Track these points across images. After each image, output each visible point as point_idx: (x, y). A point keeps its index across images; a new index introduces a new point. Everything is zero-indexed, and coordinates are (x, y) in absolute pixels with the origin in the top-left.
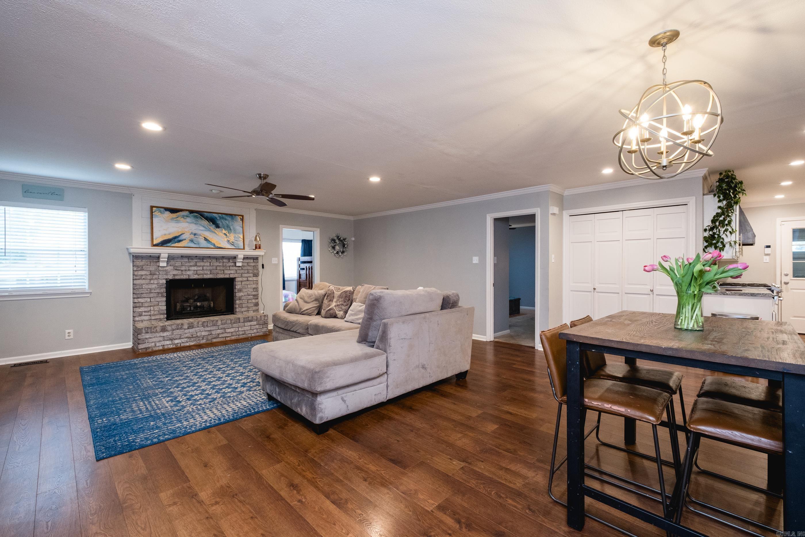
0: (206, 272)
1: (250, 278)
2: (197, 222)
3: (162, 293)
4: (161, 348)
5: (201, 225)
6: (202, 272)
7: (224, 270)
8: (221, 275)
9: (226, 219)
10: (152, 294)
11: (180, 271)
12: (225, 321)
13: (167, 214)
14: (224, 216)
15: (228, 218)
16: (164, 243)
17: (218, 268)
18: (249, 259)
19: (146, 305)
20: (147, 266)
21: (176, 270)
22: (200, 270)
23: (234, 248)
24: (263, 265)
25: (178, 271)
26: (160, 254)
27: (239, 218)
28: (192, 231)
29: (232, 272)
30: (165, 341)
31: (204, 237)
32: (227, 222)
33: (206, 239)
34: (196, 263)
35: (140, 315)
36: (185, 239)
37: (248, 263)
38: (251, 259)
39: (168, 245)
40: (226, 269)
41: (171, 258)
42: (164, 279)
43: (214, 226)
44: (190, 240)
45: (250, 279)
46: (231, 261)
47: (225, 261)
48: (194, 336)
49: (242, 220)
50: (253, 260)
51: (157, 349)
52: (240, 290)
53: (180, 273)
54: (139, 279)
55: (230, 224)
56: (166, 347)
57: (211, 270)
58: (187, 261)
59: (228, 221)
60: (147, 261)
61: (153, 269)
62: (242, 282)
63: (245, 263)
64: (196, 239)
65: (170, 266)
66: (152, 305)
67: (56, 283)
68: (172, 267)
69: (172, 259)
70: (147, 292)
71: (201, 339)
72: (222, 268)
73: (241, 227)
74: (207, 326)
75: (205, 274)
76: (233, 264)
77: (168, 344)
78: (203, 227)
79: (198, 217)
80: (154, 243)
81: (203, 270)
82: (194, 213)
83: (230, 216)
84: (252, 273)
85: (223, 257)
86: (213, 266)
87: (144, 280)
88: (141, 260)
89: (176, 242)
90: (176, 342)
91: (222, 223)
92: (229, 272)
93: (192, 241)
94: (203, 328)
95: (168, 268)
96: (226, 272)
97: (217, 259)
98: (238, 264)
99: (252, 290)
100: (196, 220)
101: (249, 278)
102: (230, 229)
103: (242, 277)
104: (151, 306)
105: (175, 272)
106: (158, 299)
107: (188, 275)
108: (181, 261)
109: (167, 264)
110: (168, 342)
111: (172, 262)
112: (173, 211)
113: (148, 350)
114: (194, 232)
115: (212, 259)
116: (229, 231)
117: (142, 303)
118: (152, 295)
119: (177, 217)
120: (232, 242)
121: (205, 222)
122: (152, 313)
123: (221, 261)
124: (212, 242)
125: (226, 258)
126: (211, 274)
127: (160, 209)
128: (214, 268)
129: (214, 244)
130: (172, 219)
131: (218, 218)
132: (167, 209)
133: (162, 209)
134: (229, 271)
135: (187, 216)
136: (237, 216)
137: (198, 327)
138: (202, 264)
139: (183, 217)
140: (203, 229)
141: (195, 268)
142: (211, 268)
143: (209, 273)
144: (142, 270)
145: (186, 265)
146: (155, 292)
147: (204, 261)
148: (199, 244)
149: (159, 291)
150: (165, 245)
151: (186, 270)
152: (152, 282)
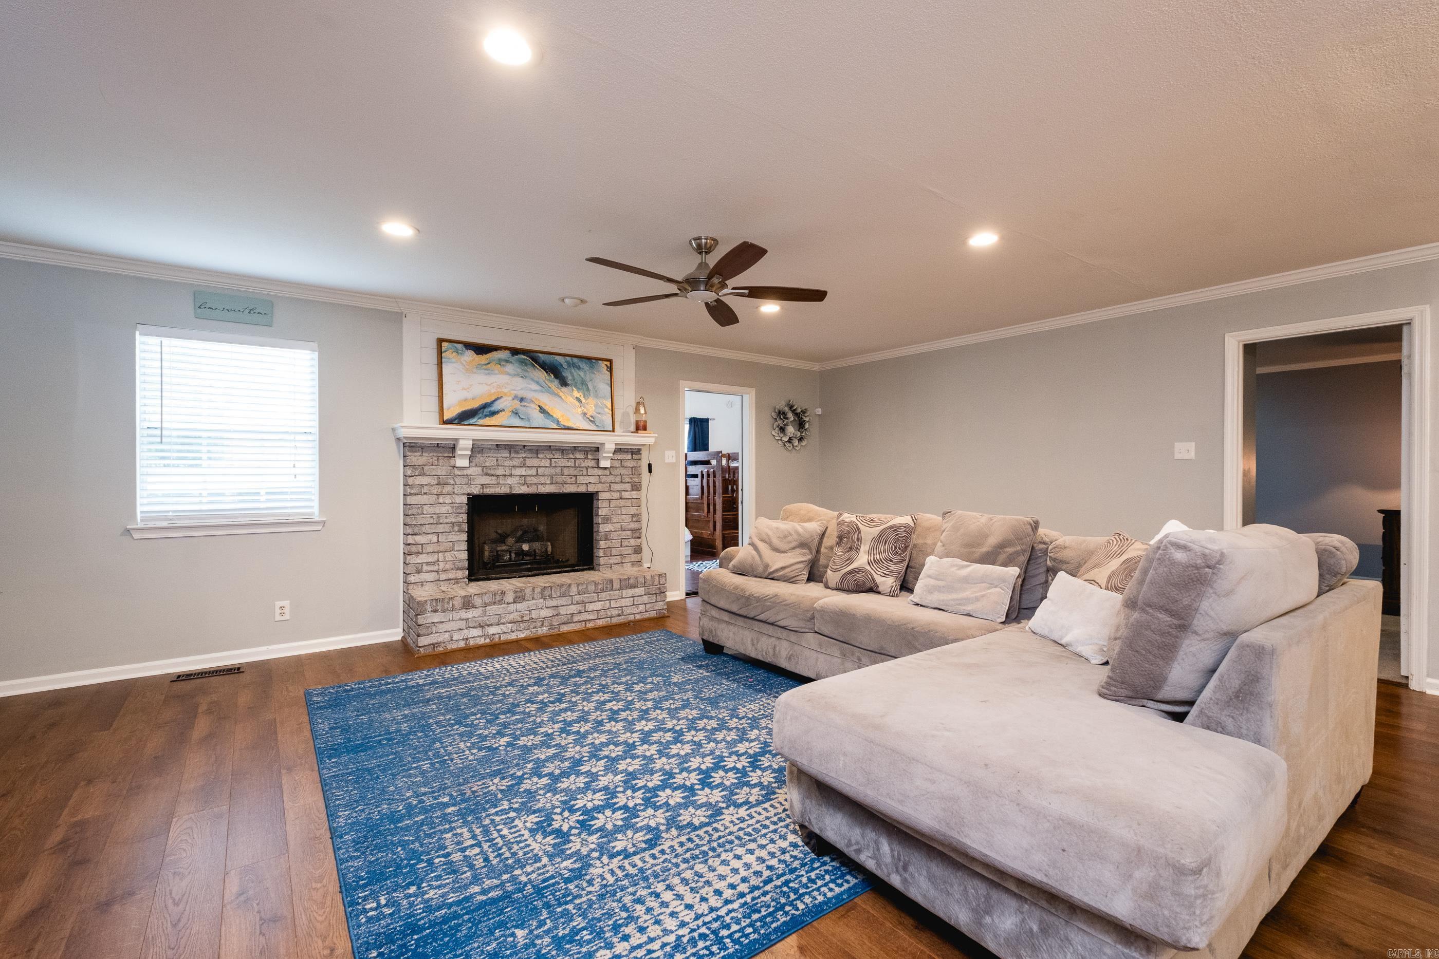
0: (542, 480)
1: (627, 493)
2: (527, 374)
3: (459, 524)
4: (462, 644)
5: (533, 380)
6: (534, 480)
7: (576, 476)
8: (570, 486)
9: (579, 368)
10: (440, 526)
11: (494, 478)
12: (585, 587)
13: (470, 355)
14: (575, 360)
15: (583, 365)
16: (464, 417)
17: (566, 472)
18: (624, 452)
19: (430, 549)
20: (432, 465)
21: (487, 474)
22: (533, 476)
23: (595, 428)
24: (650, 466)
25: (490, 478)
26: (457, 440)
27: (603, 365)
28: (516, 392)
29: (592, 479)
30: (471, 629)
31: (539, 406)
32: (582, 374)
33: (542, 410)
34: (524, 460)
35: (419, 572)
36: (503, 410)
37: (621, 460)
38: (627, 452)
39: (472, 421)
40: (581, 473)
41: (478, 449)
42: (464, 494)
43: (556, 382)
44: (512, 412)
45: (625, 495)
46: (590, 457)
47: (578, 456)
48: (525, 618)
49: (610, 369)
50: (632, 455)
51: (453, 646)
52: (607, 520)
53: (495, 483)
54: (416, 494)
55: (588, 379)
56: (472, 642)
57: (551, 476)
58: (507, 455)
59: (584, 373)
60: (431, 454)
61: (444, 473)
62: (609, 502)
63: (616, 461)
64: (524, 409)
65: (476, 466)
66: (442, 549)
67: (258, 501)
68: (480, 469)
69: (479, 452)
70: (432, 521)
71: (539, 624)
72: (572, 472)
73: (608, 385)
74: (551, 597)
75: (542, 484)
76: (592, 463)
77: (476, 636)
78: (538, 383)
79: (528, 362)
80: (445, 418)
82: (520, 353)
83: (587, 361)
84: (628, 482)
85: (575, 449)
86: (556, 466)
87: (425, 497)
88: (419, 454)
89: (486, 416)
90: (492, 630)
91: (573, 376)
92: (587, 480)
93: (516, 413)
94: (542, 601)
95: (472, 471)
96: (581, 479)
97: (562, 452)
98: (603, 464)
99: (628, 518)
100: (522, 368)
101: (623, 493)
102: (588, 389)
103: (610, 491)
104: (438, 552)
105: (485, 480)
106: (453, 537)
107: (508, 486)
108: (497, 455)
109: (470, 462)
110: (476, 632)
111: (479, 459)
112: (481, 349)
113: (436, 649)
114: (521, 394)
115: (554, 452)
116: (586, 393)
117: (422, 544)
118: (440, 528)
119: (488, 364)
120: (592, 417)
121: (540, 374)
122: (441, 567)
123: (571, 456)
124: (555, 416)
125: (580, 451)
126: (552, 483)
127: (455, 345)
128: (558, 470)
129: (558, 421)
130: (480, 366)
131: (565, 366)
132: (468, 346)
133: (459, 346)
134: (586, 478)
135: (507, 361)
136: (600, 362)
137: (533, 599)
138: (535, 462)
139: (500, 362)
140: (537, 387)
141: (522, 471)
142: (552, 471)
143: (548, 482)
144: (422, 474)
145: (506, 463)
146: (447, 521)
147: (540, 456)
148: (529, 420)
149: (454, 520)
150: (466, 423)
151: (505, 475)
152: (440, 501)
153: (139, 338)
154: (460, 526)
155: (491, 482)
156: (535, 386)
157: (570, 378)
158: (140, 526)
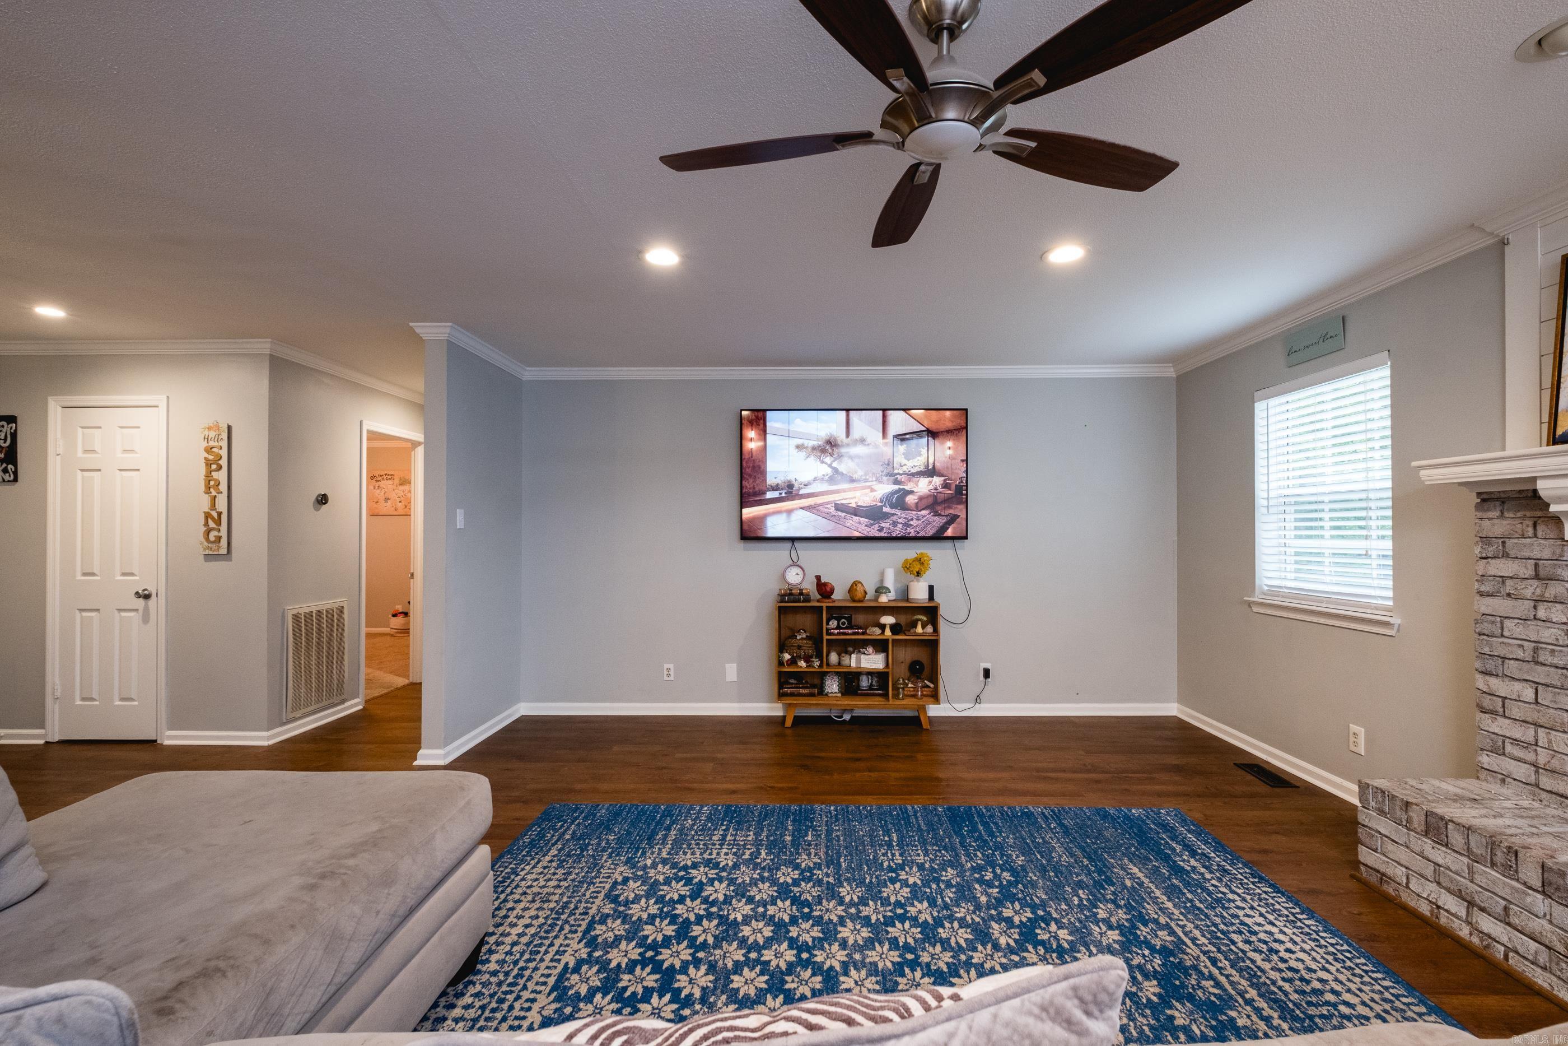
4: (1424, 909)
10: (1540, 668)
19: (1517, 712)
20: (1519, 536)
26: (1534, 479)
30: (1443, 891)
35: (1499, 751)
51: (1406, 897)
54: (1490, 595)
56: (1443, 920)
60: (1519, 514)
61: (1547, 554)
66: (1543, 721)
70: (1520, 654)
77: (1454, 914)
80: (1560, 432)
87: (1509, 602)
88: (1497, 513)
104: (1537, 725)
110: (1453, 904)
113: (1385, 887)
117: (1503, 698)
118: (1540, 674)
144: (1502, 555)
152: (1541, 613)
158: (1256, 599)
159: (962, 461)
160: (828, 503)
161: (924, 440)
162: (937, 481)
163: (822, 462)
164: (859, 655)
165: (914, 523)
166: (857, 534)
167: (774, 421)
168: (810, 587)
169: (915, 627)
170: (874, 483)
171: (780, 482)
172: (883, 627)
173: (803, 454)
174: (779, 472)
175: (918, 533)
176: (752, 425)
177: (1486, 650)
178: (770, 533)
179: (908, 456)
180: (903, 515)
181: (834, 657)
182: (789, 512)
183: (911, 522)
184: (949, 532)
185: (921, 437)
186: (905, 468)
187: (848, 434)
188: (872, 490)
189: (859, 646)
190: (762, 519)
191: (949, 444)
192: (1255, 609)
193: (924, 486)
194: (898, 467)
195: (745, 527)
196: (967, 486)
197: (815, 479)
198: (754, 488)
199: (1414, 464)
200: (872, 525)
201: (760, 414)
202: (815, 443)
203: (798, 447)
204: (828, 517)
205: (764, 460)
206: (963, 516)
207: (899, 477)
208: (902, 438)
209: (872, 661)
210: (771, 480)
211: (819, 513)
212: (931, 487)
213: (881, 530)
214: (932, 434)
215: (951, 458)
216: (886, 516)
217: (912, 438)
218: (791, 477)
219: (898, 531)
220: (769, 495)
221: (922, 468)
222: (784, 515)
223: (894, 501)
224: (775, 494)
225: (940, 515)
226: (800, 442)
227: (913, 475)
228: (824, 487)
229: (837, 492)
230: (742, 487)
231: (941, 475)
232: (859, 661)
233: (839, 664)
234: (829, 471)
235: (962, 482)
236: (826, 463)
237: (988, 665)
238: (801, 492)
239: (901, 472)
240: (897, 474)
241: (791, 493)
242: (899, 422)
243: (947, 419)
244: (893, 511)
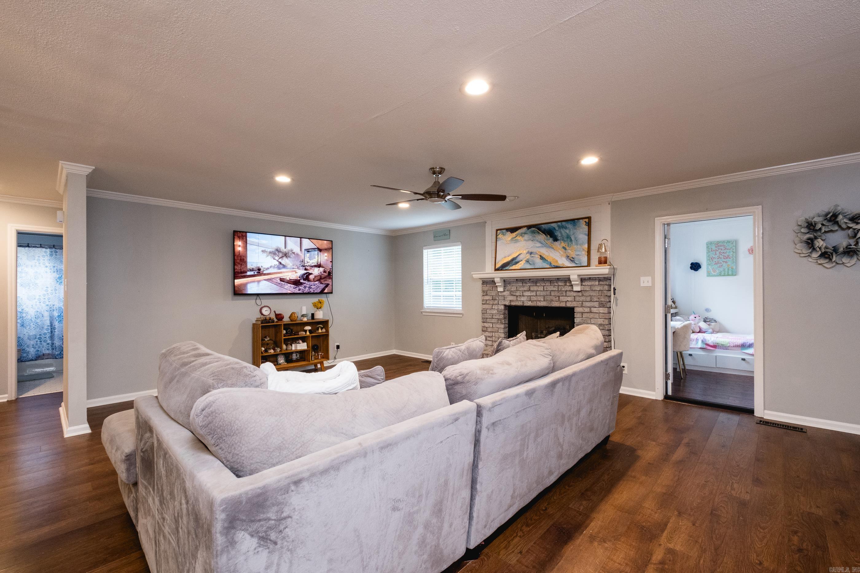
0: (539, 298)
1: (595, 309)
2: (535, 238)
5: (537, 241)
6: (535, 299)
7: (559, 297)
8: (556, 302)
9: (566, 228)
10: (493, 319)
11: (515, 297)
13: (509, 234)
14: (564, 223)
15: (569, 226)
16: (503, 267)
17: (553, 294)
18: (593, 280)
19: (489, 330)
21: (512, 295)
22: (534, 296)
23: (574, 265)
24: (615, 289)
25: (513, 297)
26: (494, 278)
27: (582, 223)
28: (529, 250)
29: (569, 299)
31: (540, 256)
32: (567, 231)
33: (542, 258)
34: (530, 287)
36: (522, 261)
37: (589, 286)
38: (596, 280)
39: (507, 268)
40: (562, 295)
41: (506, 282)
42: (502, 305)
43: (551, 240)
45: (594, 310)
46: (568, 284)
47: (560, 284)
49: (589, 224)
50: (599, 282)
53: (516, 299)
54: (484, 304)
55: (572, 233)
57: (544, 296)
58: (522, 285)
59: (570, 230)
60: (490, 286)
61: (494, 294)
62: (582, 314)
63: (586, 286)
64: (532, 258)
65: (507, 291)
66: (494, 331)
68: (509, 292)
69: (507, 284)
70: (490, 317)
72: (556, 294)
73: (585, 234)
75: (539, 301)
76: (569, 288)
78: (540, 242)
79: (535, 231)
80: (496, 268)
81: (536, 295)
82: (532, 227)
83: (571, 222)
84: (596, 301)
85: (558, 279)
86: (547, 291)
87: (488, 306)
88: (487, 285)
89: (513, 265)
91: (561, 234)
92: (566, 299)
93: (527, 261)
95: (506, 293)
96: (562, 299)
97: (550, 282)
98: (575, 288)
100: (533, 235)
101: (592, 309)
102: (571, 240)
103: (582, 307)
104: (493, 332)
105: (511, 298)
106: (498, 326)
107: (522, 301)
108: (516, 285)
109: (504, 289)
111: (509, 287)
112: (513, 230)
114: (531, 250)
115: (545, 282)
116: (570, 243)
117: (487, 327)
118: (493, 321)
119: (516, 237)
120: (572, 258)
121: (542, 237)
122: (494, 339)
123: (556, 284)
124: (548, 260)
125: (562, 280)
126: (544, 300)
127: (503, 231)
128: (548, 293)
129: (551, 263)
130: (513, 239)
131: (557, 229)
132: (508, 230)
133: (504, 231)
134: (565, 297)
135: (525, 233)
136: (581, 220)
138: (535, 288)
139: (522, 235)
140: (540, 245)
141: (528, 294)
142: (544, 293)
143: (542, 300)
144: (487, 295)
145: (520, 289)
146: (496, 317)
147: (538, 285)
148: (534, 264)
149: (499, 317)
150: (504, 269)
151: (520, 296)
152: (493, 308)
153: (425, 252)
154: (501, 320)
155: (514, 299)
156: (538, 245)
157: (560, 235)
158: (423, 311)
159: (331, 262)
160: (277, 278)
161: (316, 252)
162: (321, 269)
163: (274, 259)
164: (296, 344)
165: (313, 287)
166: (289, 292)
167: (251, 238)
168: (273, 316)
169: (318, 330)
170: (297, 269)
171: (254, 267)
172: (306, 331)
173: (265, 254)
174: (253, 262)
175: (314, 291)
176: (240, 239)
177: (484, 317)
178: (249, 292)
179: (310, 258)
180: (309, 284)
181: (284, 347)
182: (259, 281)
183: (311, 287)
184: (326, 291)
185: (315, 251)
186: (309, 264)
187: (285, 248)
188: (296, 273)
189: (295, 340)
190: (245, 285)
191: (326, 254)
192: (424, 314)
193: (316, 272)
194: (306, 263)
195: (236, 289)
196: (332, 272)
197: (271, 267)
198: (241, 270)
199: (472, 273)
200: (296, 288)
201: (244, 234)
202: (271, 250)
203: (263, 251)
204: (277, 284)
205: (246, 256)
206: (331, 284)
207: (307, 267)
208: (308, 251)
209: (302, 346)
210: (249, 266)
211: (273, 282)
212: (319, 272)
213: (299, 290)
214: (320, 250)
215: (327, 260)
216: (302, 284)
217: (312, 251)
218: (259, 265)
219: (306, 290)
220: (249, 273)
221: (316, 264)
222: (256, 283)
223: (305, 277)
224: (252, 273)
225: (322, 284)
226: (263, 249)
227: (312, 266)
228: (276, 270)
229: (281, 273)
230: (234, 269)
231: (323, 267)
232: (296, 347)
233: (286, 349)
234: (277, 263)
235: (330, 270)
236: (276, 260)
237: (338, 344)
238: (264, 272)
239: (308, 265)
240: (306, 266)
241: (259, 272)
242: (307, 244)
243: (324, 244)
244: (304, 282)
